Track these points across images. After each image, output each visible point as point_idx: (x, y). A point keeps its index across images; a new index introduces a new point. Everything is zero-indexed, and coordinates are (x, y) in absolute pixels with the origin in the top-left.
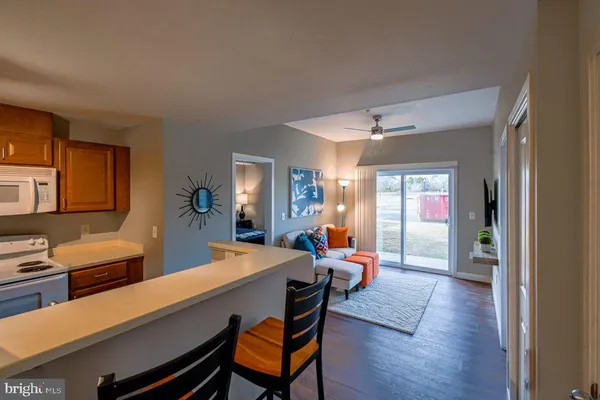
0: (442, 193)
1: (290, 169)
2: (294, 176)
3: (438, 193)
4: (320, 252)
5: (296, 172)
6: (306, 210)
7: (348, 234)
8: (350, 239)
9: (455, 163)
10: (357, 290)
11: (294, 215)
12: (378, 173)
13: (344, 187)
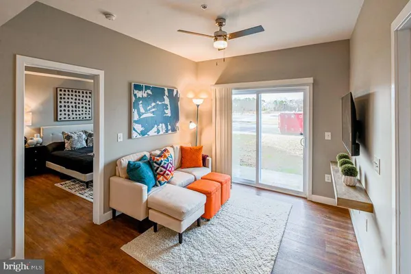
0: (297, 112)
1: (130, 84)
2: (136, 92)
3: (294, 112)
4: (161, 178)
5: (138, 87)
6: (155, 129)
7: (204, 152)
8: (204, 158)
9: (310, 80)
10: (199, 225)
11: (134, 134)
12: (234, 91)
13: (198, 106)
